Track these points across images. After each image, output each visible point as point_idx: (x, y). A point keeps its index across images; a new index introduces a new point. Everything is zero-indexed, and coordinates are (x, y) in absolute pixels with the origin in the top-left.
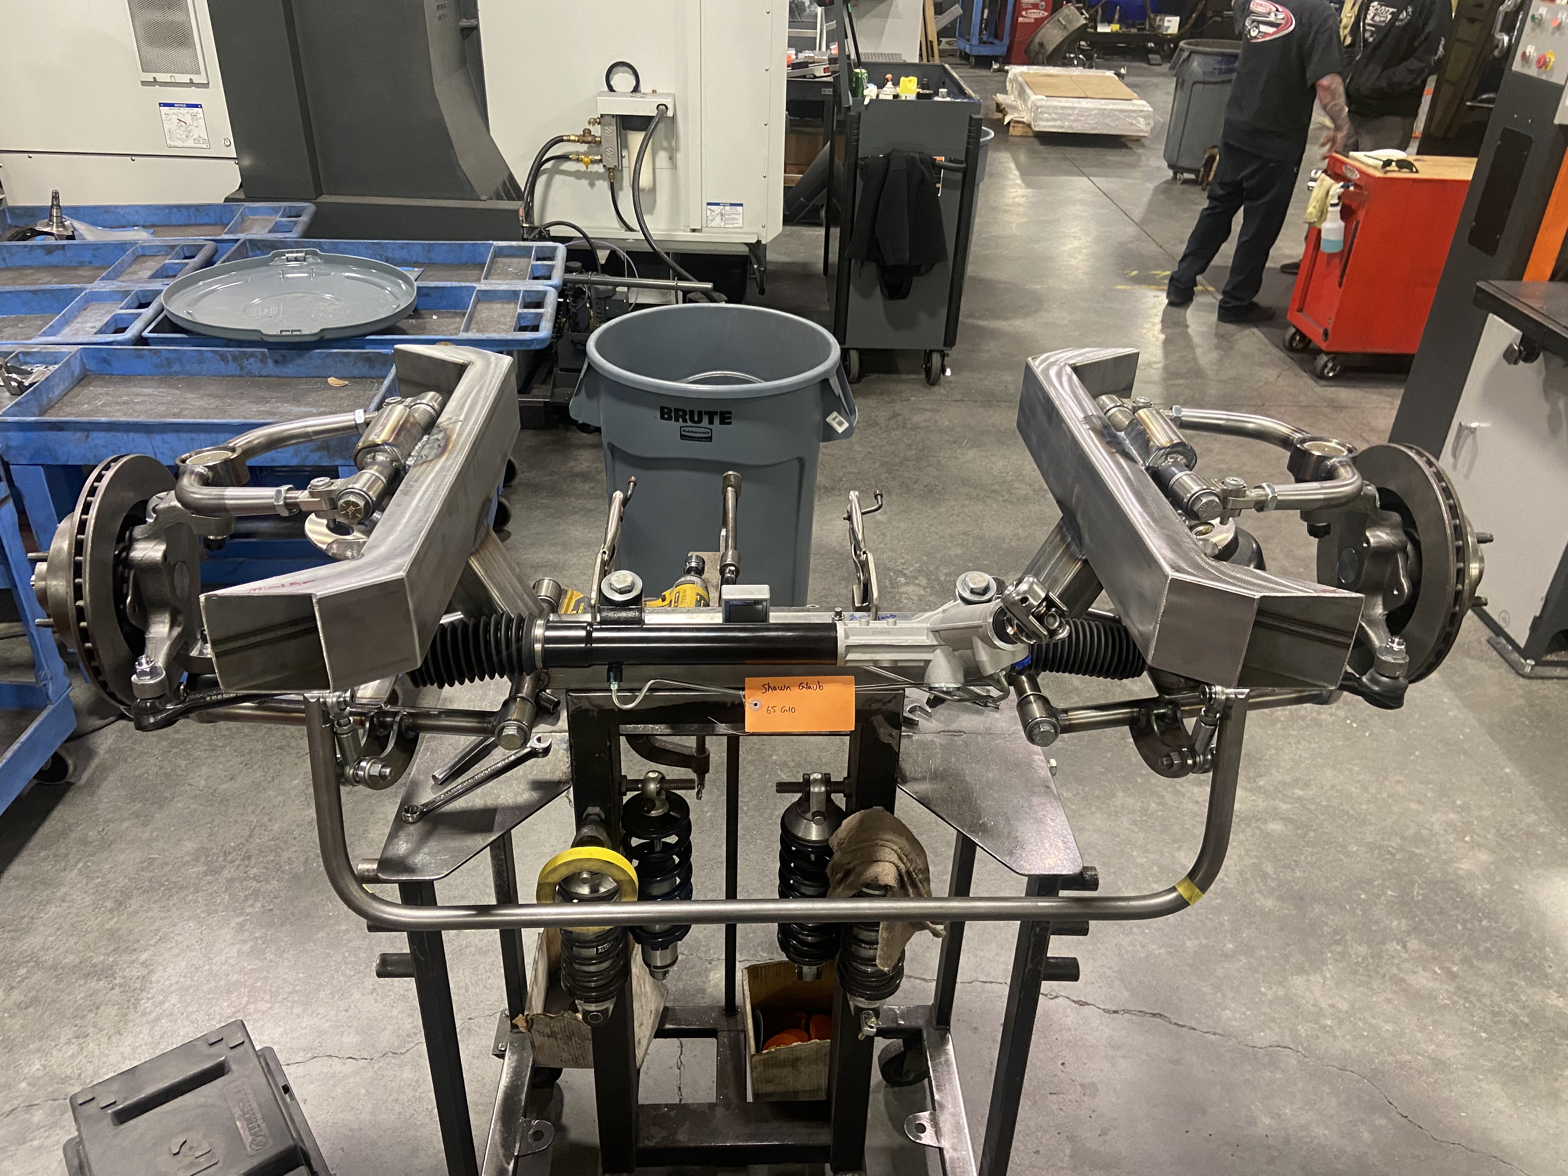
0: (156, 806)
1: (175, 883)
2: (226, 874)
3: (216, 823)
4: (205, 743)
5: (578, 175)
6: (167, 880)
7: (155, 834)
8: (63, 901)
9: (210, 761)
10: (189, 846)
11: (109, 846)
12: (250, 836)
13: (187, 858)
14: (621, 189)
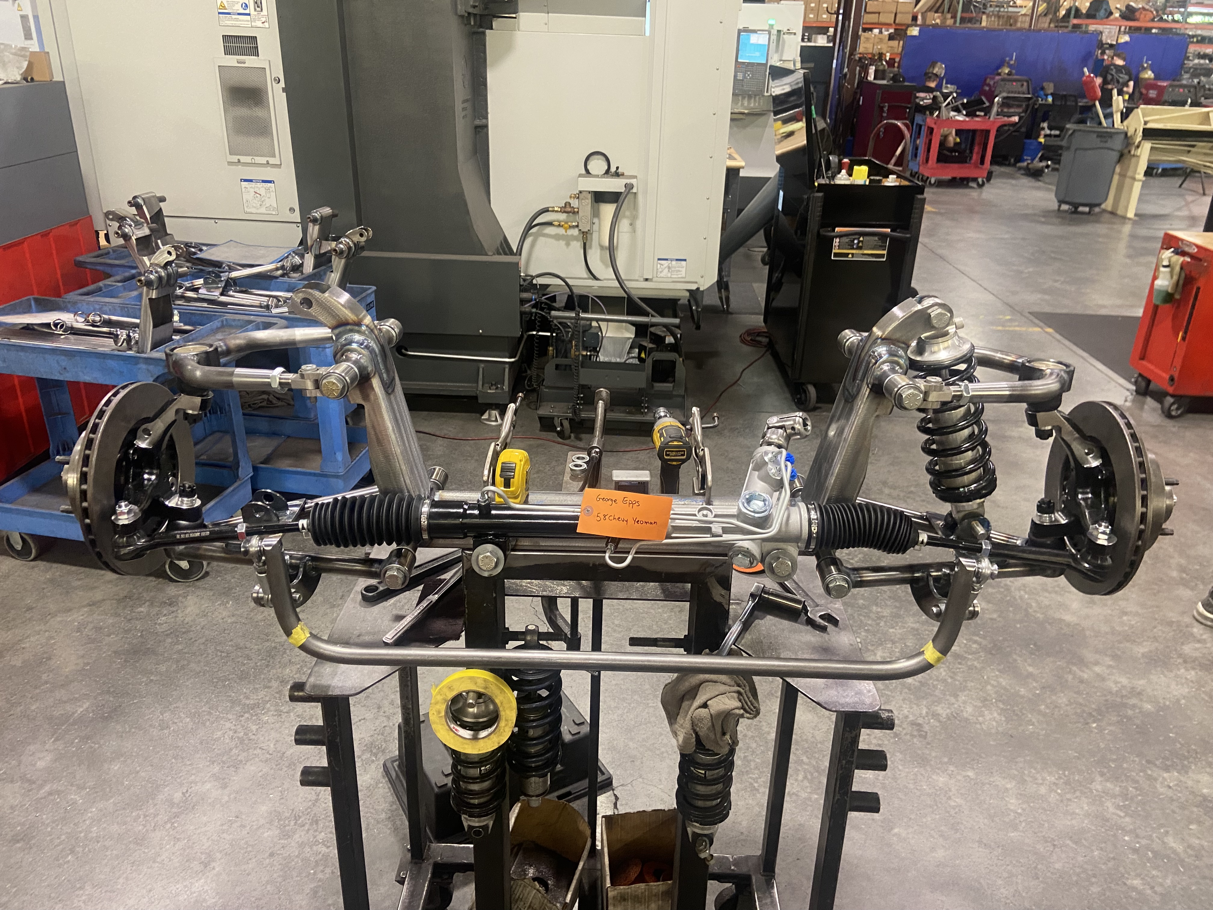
0: (233, 769)
1: (252, 846)
2: (297, 836)
3: (285, 787)
4: (272, 708)
5: (557, 237)
6: (246, 843)
7: (232, 796)
8: (154, 862)
9: (277, 725)
10: (264, 809)
11: (193, 808)
12: (317, 800)
13: (262, 821)
14: (591, 247)
